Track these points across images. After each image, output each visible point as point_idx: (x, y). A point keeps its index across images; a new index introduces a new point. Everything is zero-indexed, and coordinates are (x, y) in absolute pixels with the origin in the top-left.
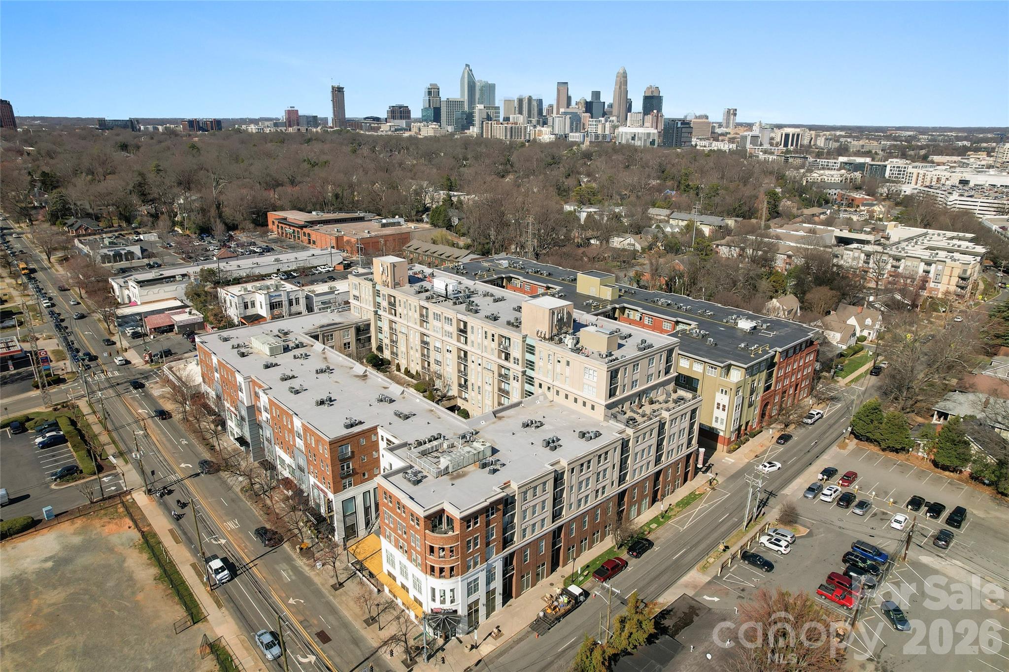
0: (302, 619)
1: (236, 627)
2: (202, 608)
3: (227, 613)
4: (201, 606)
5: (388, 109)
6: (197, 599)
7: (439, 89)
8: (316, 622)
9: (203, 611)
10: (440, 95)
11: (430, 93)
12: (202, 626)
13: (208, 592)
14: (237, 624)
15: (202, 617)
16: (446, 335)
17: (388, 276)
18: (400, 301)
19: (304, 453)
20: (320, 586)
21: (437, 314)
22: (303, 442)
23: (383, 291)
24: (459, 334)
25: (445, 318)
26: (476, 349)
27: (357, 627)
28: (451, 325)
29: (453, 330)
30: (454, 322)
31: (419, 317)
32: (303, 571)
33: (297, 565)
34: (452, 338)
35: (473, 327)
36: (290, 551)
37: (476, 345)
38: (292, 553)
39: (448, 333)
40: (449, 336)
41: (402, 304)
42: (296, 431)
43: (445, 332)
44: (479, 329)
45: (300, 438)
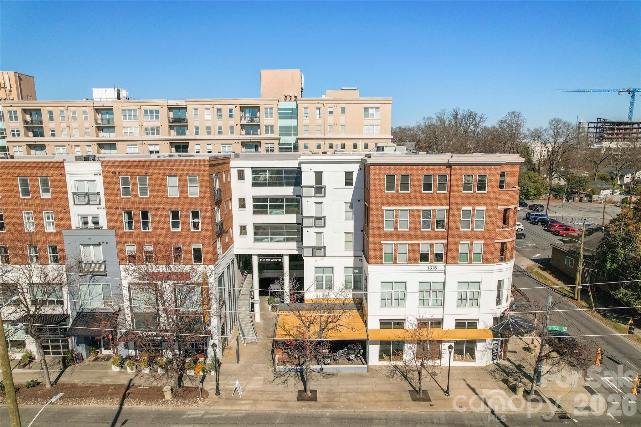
16: (147, 134)
17: (10, 91)
18: (51, 113)
19: (105, 227)
20: (284, 411)
21: (130, 110)
22: (103, 205)
23: (11, 106)
24: (171, 127)
25: (146, 112)
26: (203, 135)
27: (422, 413)
28: (157, 117)
29: (163, 122)
30: (164, 112)
31: (94, 125)
32: (224, 415)
33: (198, 416)
34: (158, 134)
35: (196, 109)
36: (149, 407)
37: (203, 130)
38: (160, 407)
39: (152, 129)
40: (153, 134)
41: (56, 115)
42: (74, 194)
43: (147, 129)
44: (208, 109)
45: (89, 204)
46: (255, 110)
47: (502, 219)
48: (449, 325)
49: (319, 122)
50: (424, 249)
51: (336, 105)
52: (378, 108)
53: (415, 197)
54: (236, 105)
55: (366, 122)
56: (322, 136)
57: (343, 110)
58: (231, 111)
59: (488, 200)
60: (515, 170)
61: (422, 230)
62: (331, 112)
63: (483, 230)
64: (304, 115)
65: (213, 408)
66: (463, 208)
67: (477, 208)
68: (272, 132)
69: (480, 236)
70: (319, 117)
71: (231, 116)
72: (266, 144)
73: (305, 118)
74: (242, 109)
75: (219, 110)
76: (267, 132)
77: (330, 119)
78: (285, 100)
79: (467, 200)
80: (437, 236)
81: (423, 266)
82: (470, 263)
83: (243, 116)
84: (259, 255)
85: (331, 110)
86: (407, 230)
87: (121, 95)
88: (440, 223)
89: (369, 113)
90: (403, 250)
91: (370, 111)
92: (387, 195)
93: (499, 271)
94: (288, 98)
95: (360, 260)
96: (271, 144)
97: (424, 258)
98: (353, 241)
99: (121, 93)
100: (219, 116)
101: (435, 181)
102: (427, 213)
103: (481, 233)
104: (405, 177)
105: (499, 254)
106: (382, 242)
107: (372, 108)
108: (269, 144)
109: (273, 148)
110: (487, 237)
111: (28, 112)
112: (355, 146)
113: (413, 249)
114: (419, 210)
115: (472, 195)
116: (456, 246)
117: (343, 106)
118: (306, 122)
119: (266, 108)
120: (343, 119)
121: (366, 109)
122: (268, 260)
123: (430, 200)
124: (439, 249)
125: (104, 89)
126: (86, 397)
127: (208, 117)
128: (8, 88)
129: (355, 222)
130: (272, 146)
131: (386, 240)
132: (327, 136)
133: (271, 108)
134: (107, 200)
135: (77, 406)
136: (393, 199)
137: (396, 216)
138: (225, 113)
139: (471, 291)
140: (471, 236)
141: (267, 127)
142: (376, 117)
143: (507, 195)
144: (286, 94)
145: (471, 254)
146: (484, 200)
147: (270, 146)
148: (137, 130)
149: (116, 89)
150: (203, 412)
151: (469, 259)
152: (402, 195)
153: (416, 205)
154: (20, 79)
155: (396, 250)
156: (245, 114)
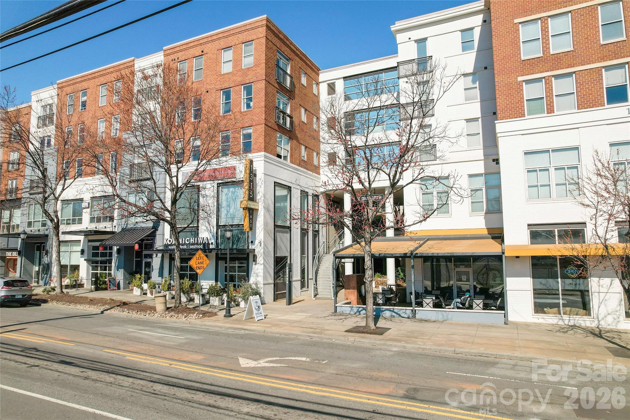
61: (605, 42)
95: (494, 160)
98: (481, 132)
106: (520, 79)
129: (481, 101)
131: (526, 75)
136: (535, 3)
137: (545, 30)
153: (584, 1)
155: (549, 90)
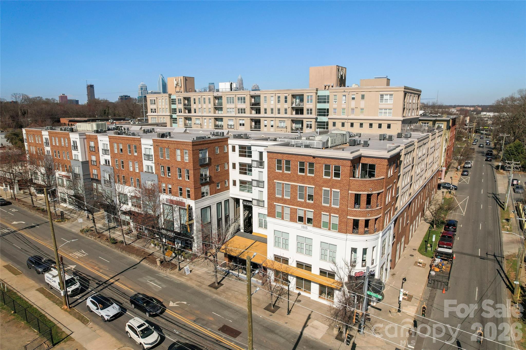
0: (194, 318)
1: (114, 339)
2: (61, 327)
3: (96, 327)
4: (59, 325)
5: (119, 97)
6: (52, 319)
7: (146, 87)
8: (211, 319)
9: (64, 329)
10: (147, 90)
11: (142, 89)
12: (65, 346)
13: (66, 310)
14: (113, 335)
15: (64, 336)
16: (239, 113)
17: (181, 87)
18: (195, 100)
19: (154, 173)
20: (197, 288)
21: (230, 98)
22: (153, 162)
23: (179, 96)
24: (252, 108)
25: (239, 98)
26: (269, 114)
27: (261, 316)
28: (244, 102)
29: (247, 106)
30: (248, 99)
31: (213, 106)
32: (171, 280)
33: (162, 276)
34: (245, 113)
35: (266, 97)
36: (149, 266)
37: (269, 111)
38: (153, 267)
39: (242, 109)
40: (242, 113)
41: (197, 101)
42: (144, 154)
43: (239, 109)
44: (272, 97)
45: (149, 160)
46: (301, 97)
47: (354, 201)
48: (315, 271)
49: (344, 106)
50: (301, 214)
51: (357, 93)
52: (391, 95)
53: (293, 177)
54: (289, 94)
55: (380, 106)
56: (346, 117)
57: (363, 97)
58: (286, 98)
59: (341, 185)
60: (383, 163)
61: (299, 200)
62: (353, 99)
63: (338, 207)
64: (334, 101)
65: (171, 275)
66: (323, 188)
67: (333, 190)
68: (311, 113)
69: (336, 211)
70: (345, 103)
71: (286, 102)
72: (307, 121)
73: (335, 103)
74: (294, 96)
75: (279, 97)
76: (308, 113)
77: (353, 104)
78: (325, 89)
79: (326, 183)
80: (308, 206)
81: (299, 225)
82: (329, 229)
83: (295, 101)
84: (244, 200)
85: (353, 96)
86: (289, 198)
87: (232, 86)
88: (310, 197)
89: (384, 99)
90: (287, 211)
91: (385, 97)
92: (277, 172)
93: (353, 241)
94: (327, 87)
96: (310, 122)
97: (301, 219)
99: (232, 85)
100: (279, 101)
101: (307, 168)
102: (301, 188)
103: (336, 209)
104: (288, 162)
105: (352, 228)
106: (275, 203)
107: (387, 95)
108: (308, 122)
109: (311, 124)
110: (342, 213)
111: (186, 99)
112: (371, 125)
113: (294, 212)
114: (297, 186)
115: (330, 180)
116: (319, 215)
117: (363, 93)
118: (335, 106)
119: (308, 96)
120: (362, 104)
121: (382, 96)
122: (247, 204)
123: (303, 180)
124: (310, 216)
125: (224, 83)
126: (133, 254)
127: (272, 102)
128: (180, 86)
130: (311, 123)
132: (349, 117)
133: (311, 96)
134: (155, 159)
135: (128, 256)
136: (281, 176)
137: (283, 188)
138: (282, 99)
139: (330, 250)
140: (330, 210)
141: (308, 110)
142: (389, 102)
143: (358, 183)
144: (326, 84)
145: (330, 223)
146: (338, 185)
147: (309, 123)
148: (234, 110)
149: (230, 83)
150: (165, 275)
151: (328, 226)
152: (286, 174)
153: (294, 182)
154: (186, 80)
155: (283, 211)
156: (296, 100)
